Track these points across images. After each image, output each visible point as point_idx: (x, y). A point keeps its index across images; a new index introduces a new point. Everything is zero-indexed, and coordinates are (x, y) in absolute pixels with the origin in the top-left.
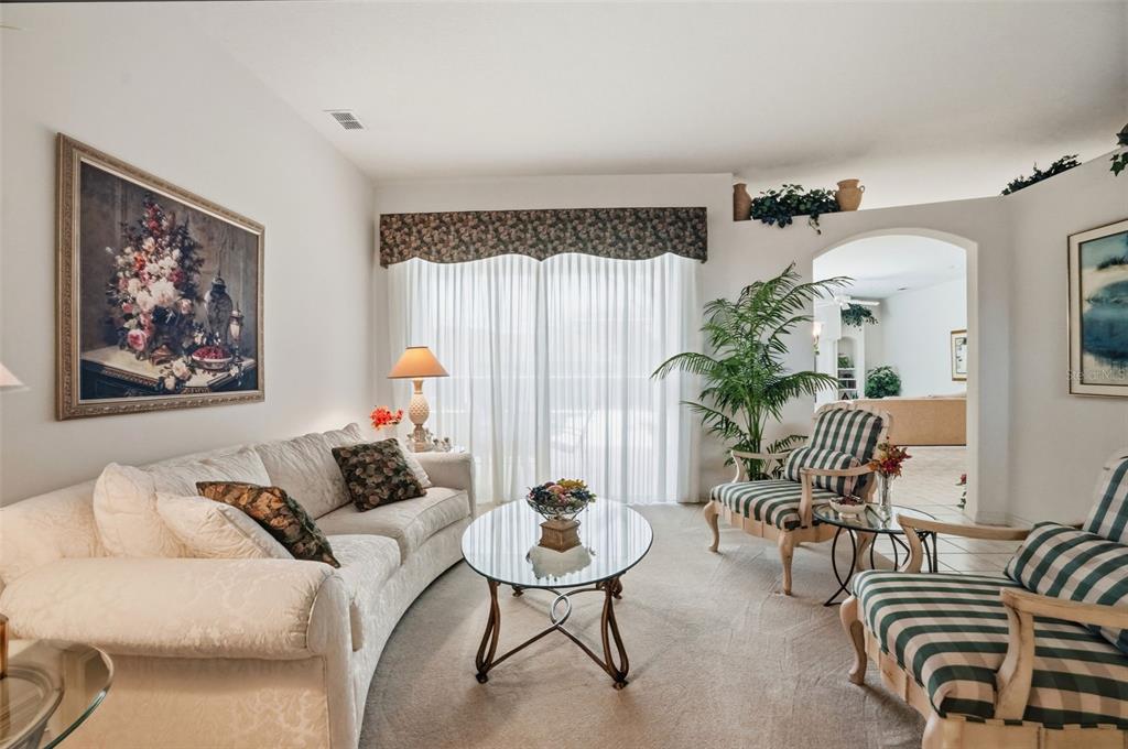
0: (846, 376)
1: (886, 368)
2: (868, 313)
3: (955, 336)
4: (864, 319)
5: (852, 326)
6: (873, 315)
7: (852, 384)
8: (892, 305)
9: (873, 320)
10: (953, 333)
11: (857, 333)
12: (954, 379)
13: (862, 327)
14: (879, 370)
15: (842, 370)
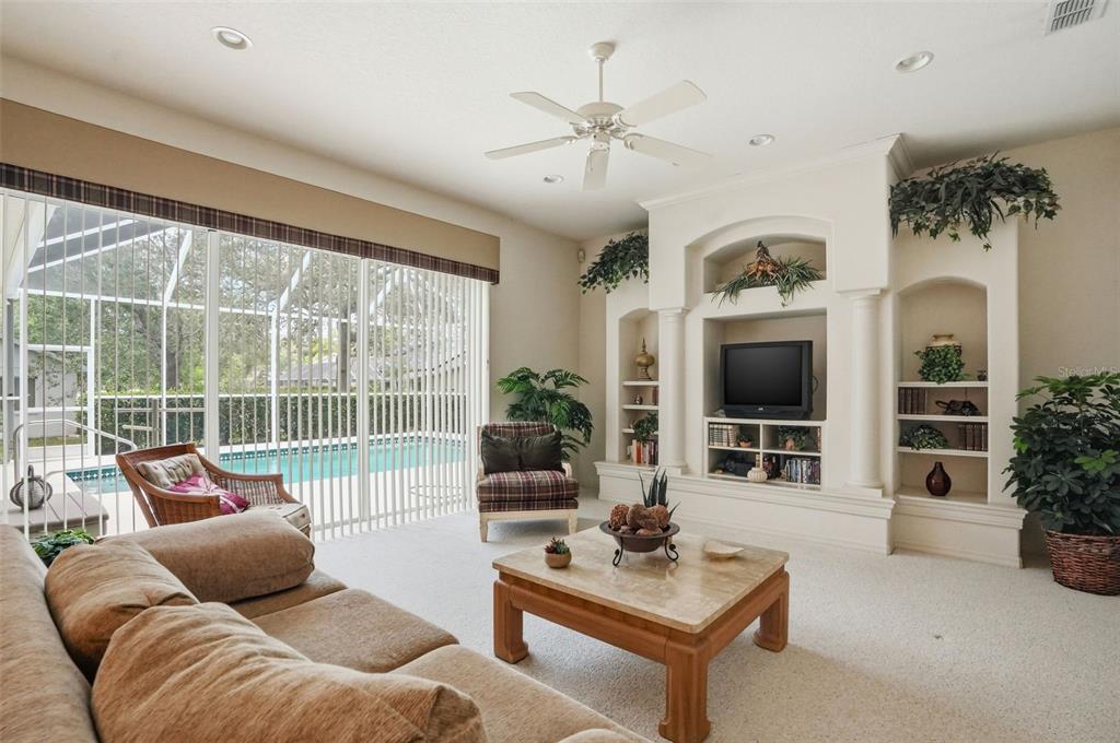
4: (1007, 205)
15: (929, 388)
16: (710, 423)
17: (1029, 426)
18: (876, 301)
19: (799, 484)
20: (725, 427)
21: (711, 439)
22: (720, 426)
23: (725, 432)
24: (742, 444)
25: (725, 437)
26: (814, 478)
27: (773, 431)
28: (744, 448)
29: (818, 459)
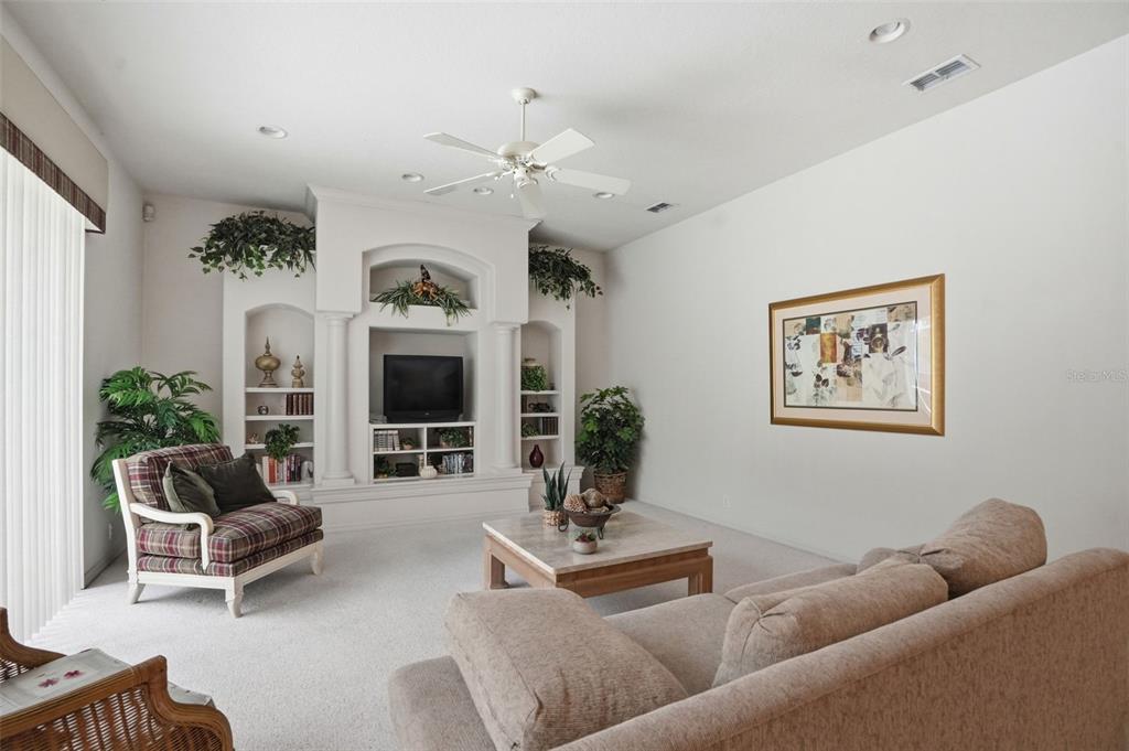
0: (539, 408)
1: (618, 391)
2: (583, 274)
3: (779, 314)
4: (577, 284)
5: (551, 296)
6: (593, 278)
7: (551, 426)
8: (628, 262)
9: (591, 288)
10: (773, 307)
11: (561, 315)
12: (774, 421)
13: (572, 301)
14: (603, 396)
15: (530, 395)
16: (375, 430)
17: (584, 417)
18: (513, 331)
19: (456, 475)
20: (390, 432)
21: (376, 444)
22: (385, 432)
23: (389, 437)
24: (405, 447)
25: (390, 441)
26: (468, 467)
27: (433, 433)
28: (408, 450)
29: (471, 452)
